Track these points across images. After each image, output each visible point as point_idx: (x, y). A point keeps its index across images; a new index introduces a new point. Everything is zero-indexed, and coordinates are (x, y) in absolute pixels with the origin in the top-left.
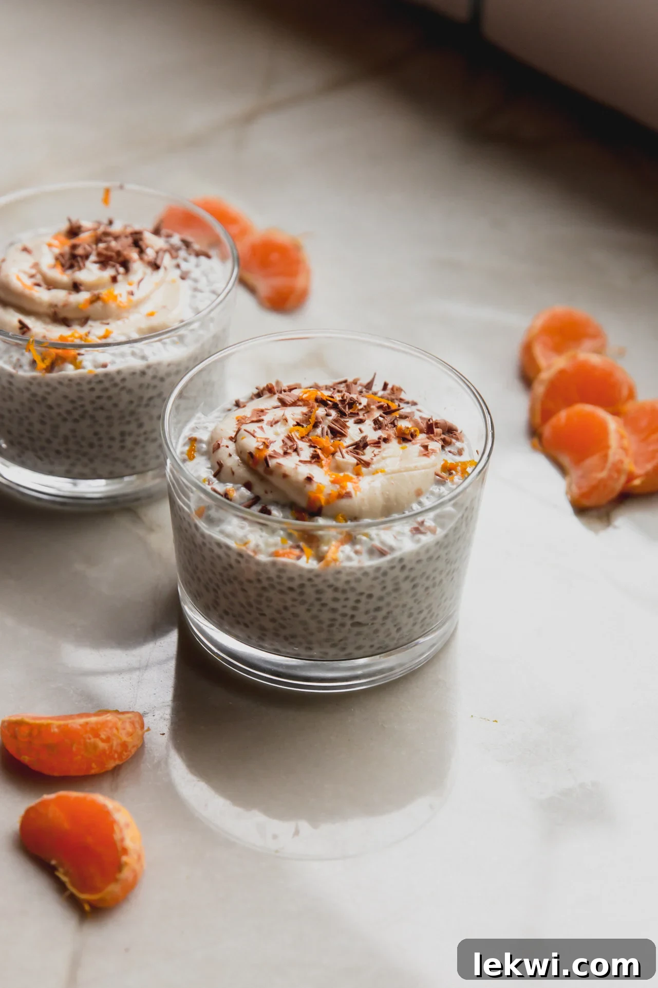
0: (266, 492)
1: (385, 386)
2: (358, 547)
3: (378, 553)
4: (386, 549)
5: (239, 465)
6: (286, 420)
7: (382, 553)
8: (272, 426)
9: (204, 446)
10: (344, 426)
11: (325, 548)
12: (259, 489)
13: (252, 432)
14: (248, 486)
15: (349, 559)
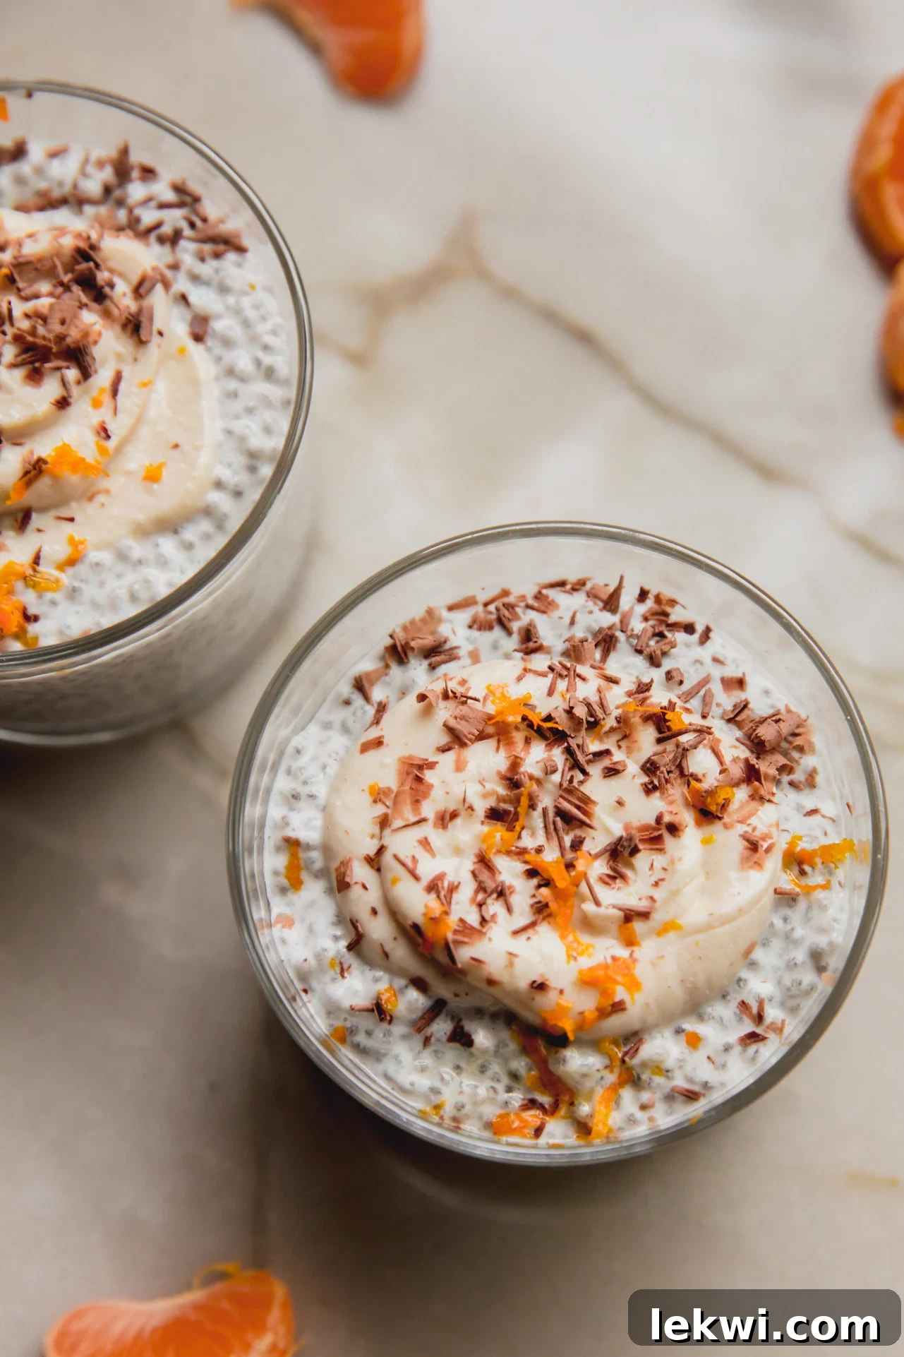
0: (456, 995)
1: (643, 596)
2: (645, 1096)
3: (682, 1098)
4: (696, 1088)
5: (395, 939)
6: (471, 808)
7: (691, 1096)
8: (444, 827)
9: (315, 855)
10: (585, 803)
11: (584, 1109)
12: (442, 990)
13: (409, 863)
14: (419, 984)
15: (631, 1120)
